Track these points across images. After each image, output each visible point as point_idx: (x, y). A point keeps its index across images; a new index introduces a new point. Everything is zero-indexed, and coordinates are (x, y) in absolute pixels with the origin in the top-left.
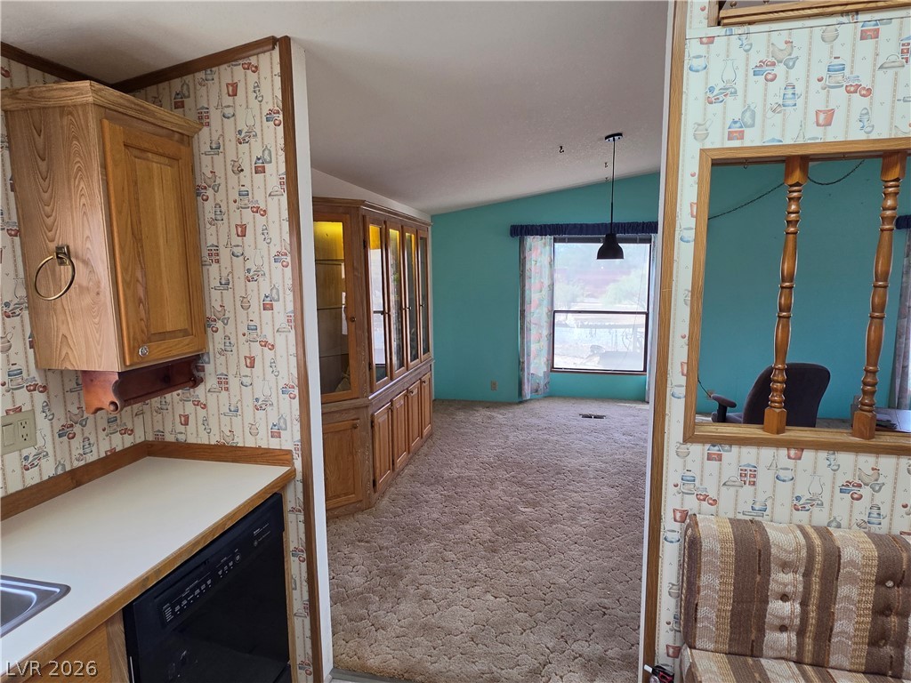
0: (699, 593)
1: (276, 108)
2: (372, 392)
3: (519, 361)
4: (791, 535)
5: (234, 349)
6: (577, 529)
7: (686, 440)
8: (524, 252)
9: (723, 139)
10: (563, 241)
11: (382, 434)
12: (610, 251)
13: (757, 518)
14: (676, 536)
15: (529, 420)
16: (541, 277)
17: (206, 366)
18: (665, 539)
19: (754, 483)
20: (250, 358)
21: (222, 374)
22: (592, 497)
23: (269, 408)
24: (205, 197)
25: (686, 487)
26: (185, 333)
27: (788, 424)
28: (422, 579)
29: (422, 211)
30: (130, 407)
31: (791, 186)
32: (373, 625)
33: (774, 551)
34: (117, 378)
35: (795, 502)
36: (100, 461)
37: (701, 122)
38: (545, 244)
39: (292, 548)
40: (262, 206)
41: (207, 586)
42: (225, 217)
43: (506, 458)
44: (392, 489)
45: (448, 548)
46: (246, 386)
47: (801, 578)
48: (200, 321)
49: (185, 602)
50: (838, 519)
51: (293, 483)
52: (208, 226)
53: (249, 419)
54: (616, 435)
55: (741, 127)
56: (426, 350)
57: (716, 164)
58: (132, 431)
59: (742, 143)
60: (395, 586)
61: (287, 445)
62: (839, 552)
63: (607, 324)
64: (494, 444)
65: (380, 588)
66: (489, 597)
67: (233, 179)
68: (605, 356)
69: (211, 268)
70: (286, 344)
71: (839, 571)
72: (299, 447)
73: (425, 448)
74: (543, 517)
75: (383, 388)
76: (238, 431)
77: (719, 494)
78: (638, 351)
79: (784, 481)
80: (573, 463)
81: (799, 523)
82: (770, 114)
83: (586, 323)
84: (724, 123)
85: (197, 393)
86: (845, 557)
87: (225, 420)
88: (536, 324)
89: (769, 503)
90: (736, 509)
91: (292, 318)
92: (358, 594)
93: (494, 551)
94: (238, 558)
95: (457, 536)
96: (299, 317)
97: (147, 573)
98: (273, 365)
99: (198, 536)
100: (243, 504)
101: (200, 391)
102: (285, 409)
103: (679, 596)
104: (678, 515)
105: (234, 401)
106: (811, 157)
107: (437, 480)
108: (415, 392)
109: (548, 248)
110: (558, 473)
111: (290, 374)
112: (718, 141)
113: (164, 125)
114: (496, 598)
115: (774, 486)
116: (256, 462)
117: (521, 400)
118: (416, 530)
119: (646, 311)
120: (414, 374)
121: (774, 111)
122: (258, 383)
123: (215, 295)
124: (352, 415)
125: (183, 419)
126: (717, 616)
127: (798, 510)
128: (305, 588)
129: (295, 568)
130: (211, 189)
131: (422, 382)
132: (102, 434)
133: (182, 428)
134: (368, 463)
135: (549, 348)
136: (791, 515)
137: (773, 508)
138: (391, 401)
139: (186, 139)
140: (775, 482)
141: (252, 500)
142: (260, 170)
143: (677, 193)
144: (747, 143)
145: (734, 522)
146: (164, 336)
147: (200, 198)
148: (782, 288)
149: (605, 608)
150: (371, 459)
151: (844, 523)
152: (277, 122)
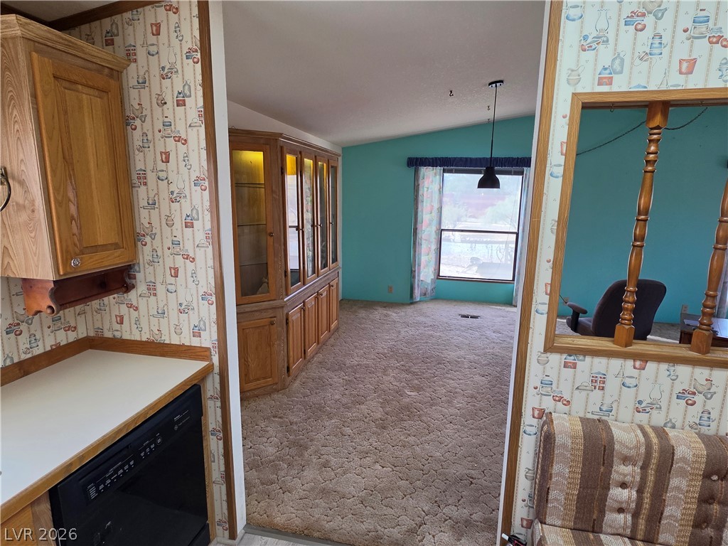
0: (551, 479)
1: (195, 47)
2: (287, 295)
3: (412, 270)
4: (633, 434)
5: (161, 260)
6: (453, 411)
7: (546, 351)
8: (418, 180)
9: (593, 84)
10: (450, 171)
11: (295, 329)
12: (489, 182)
13: (604, 418)
14: (533, 430)
15: (417, 319)
16: (432, 201)
17: (138, 275)
18: (525, 432)
19: (603, 389)
20: (175, 269)
21: (151, 282)
22: (465, 384)
23: (190, 312)
24: (133, 127)
25: (544, 389)
26: (116, 246)
27: (636, 338)
28: (324, 450)
29: (334, 143)
30: (72, 308)
31: (652, 129)
32: (281, 488)
33: (617, 447)
34: (53, 286)
35: (637, 405)
36: (46, 354)
37: (574, 68)
38: (435, 174)
39: (210, 429)
40: (183, 136)
41: (130, 466)
42: (151, 145)
43: (398, 350)
44: (304, 373)
45: (346, 424)
46: (171, 293)
47: (639, 471)
48: (130, 236)
49: (109, 481)
50: (673, 421)
51: (211, 376)
52: (137, 152)
53: (174, 321)
54: (488, 332)
55: (611, 74)
56: (335, 260)
57: (586, 107)
58: (75, 328)
59: (611, 88)
60: (301, 455)
61: (206, 344)
62: (674, 450)
63: (485, 240)
64: (388, 337)
65: (288, 456)
66: (378, 466)
67: (157, 110)
68: (482, 266)
69: (139, 190)
70: (205, 257)
71: (672, 466)
72: (217, 345)
73: (332, 340)
74: (426, 400)
75: (296, 292)
76: (165, 331)
77: (572, 397)
78: (509, 262)
79: (629, 387)
80: (452, 355)
81: (639, 423)
82: (637, 61)
83: (468, 239)
84: (595, 70)
85: (130, 297)
86: (678, 454)
87: (154, 321)
88: (426, 240)
89: (615, 406)
90: (586, 409)
91: (210, 236)
92: (270, 462)
93: (384, 428)
94: (159, 441)
95: (354, 415)
96: (216, 234)
97: (71, 459)
98: (194, 275)
99: (121, 425)
100: (164, 395)
101: (132, 295)
102: (204, 313)
103: (534, 479)
104: (536, 413)
105: (161, 305)
106: (672, 103)
107: (341, 367)
108: (325, 294)
109: (438, 177)
110: (439, 364)
111: (208, 283)
112: (589, 86)
113: (94, 60)
114: (383, 467)
115: (620, 391)
116: (180, 357)
117: (412, 302)
118: (321, 408)
119: (516, 231)
120: (323, 280)
121: (641, 59)
122: (181, 291)
123: (144, 213)
124: (270, 313)
125: (118, 319)
126: (565, 499)
127: (639, 412)
128: (222, 462)
129: (213, 445)
130: (138, 119)
131: (330, 286)
132: (47, 331)
133: (117, 327)
134: (283, 353)
135: (436, 259)
136: (633, 416)
137: (618, 410)
138: (304, 302)
139: (116, 74)
140: (621, 388)
141: (172, 391)
142: (181, 103)
143: (549, 133)
144: (615, 88)
145: (583, 420)
146: (96, 248)
147: (129, 128)
148: (638, 220)
149: (472, 478)
150: (286, 350)
151: (678, 424)
152: (196, 60)
